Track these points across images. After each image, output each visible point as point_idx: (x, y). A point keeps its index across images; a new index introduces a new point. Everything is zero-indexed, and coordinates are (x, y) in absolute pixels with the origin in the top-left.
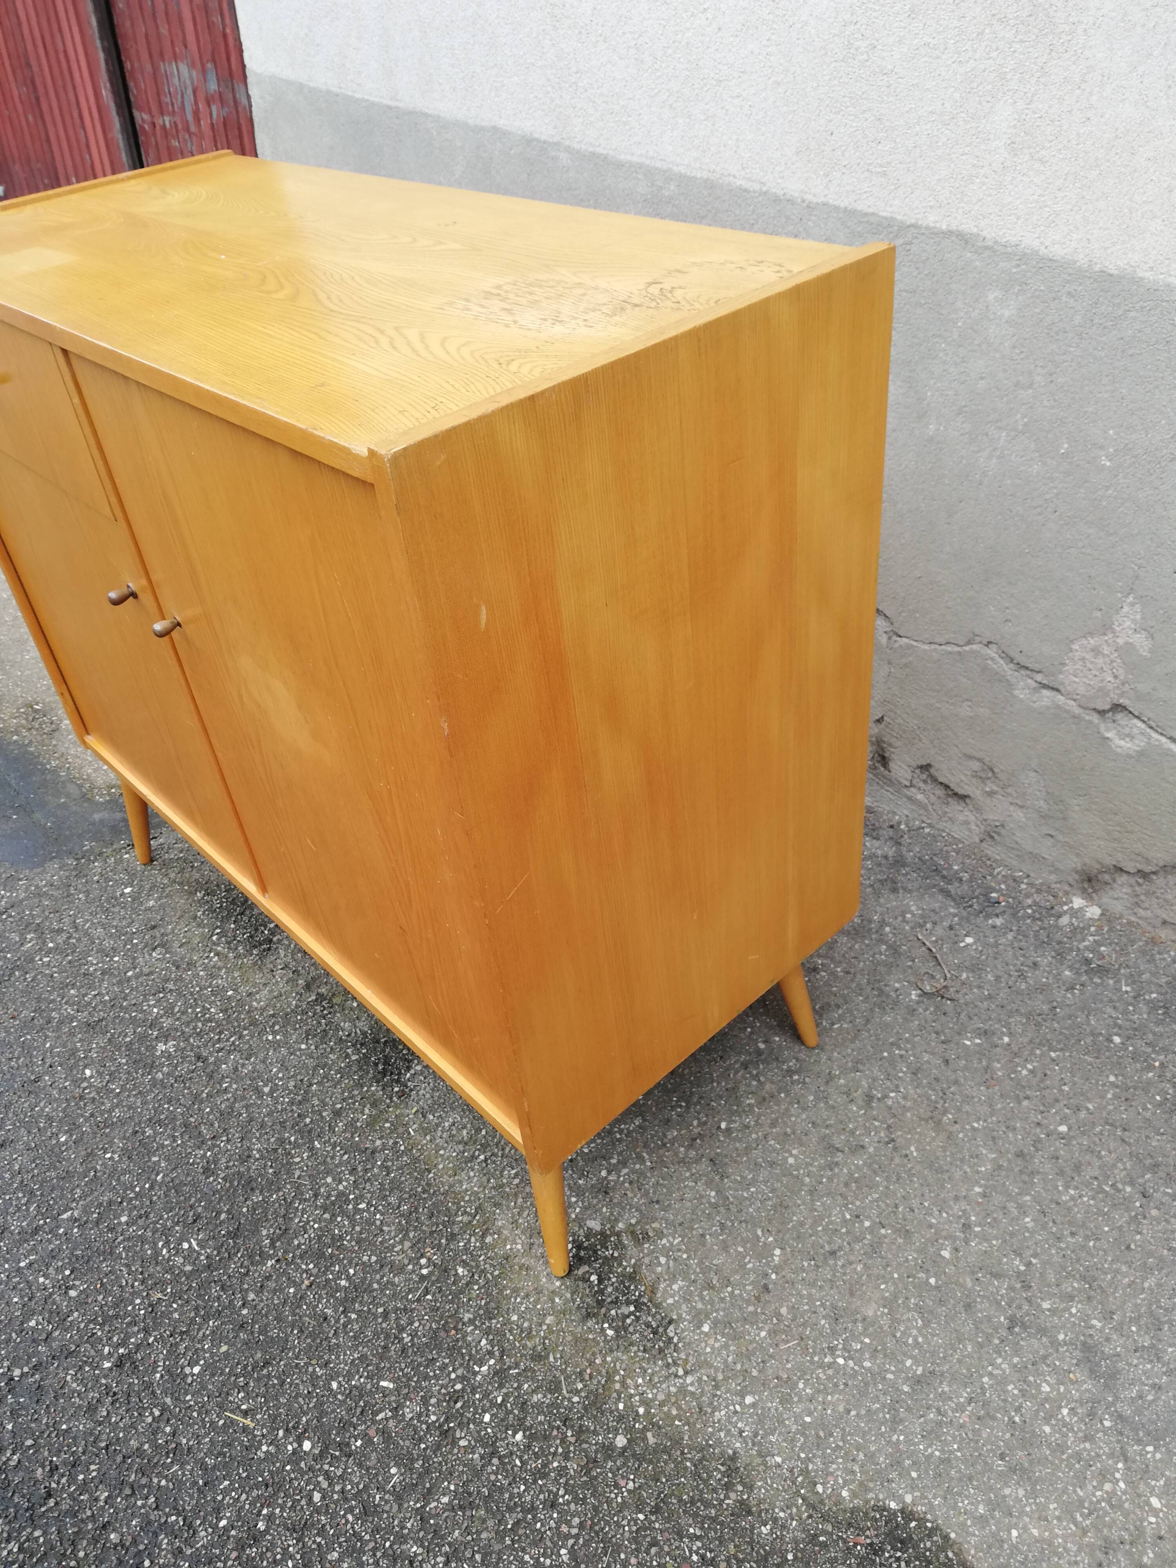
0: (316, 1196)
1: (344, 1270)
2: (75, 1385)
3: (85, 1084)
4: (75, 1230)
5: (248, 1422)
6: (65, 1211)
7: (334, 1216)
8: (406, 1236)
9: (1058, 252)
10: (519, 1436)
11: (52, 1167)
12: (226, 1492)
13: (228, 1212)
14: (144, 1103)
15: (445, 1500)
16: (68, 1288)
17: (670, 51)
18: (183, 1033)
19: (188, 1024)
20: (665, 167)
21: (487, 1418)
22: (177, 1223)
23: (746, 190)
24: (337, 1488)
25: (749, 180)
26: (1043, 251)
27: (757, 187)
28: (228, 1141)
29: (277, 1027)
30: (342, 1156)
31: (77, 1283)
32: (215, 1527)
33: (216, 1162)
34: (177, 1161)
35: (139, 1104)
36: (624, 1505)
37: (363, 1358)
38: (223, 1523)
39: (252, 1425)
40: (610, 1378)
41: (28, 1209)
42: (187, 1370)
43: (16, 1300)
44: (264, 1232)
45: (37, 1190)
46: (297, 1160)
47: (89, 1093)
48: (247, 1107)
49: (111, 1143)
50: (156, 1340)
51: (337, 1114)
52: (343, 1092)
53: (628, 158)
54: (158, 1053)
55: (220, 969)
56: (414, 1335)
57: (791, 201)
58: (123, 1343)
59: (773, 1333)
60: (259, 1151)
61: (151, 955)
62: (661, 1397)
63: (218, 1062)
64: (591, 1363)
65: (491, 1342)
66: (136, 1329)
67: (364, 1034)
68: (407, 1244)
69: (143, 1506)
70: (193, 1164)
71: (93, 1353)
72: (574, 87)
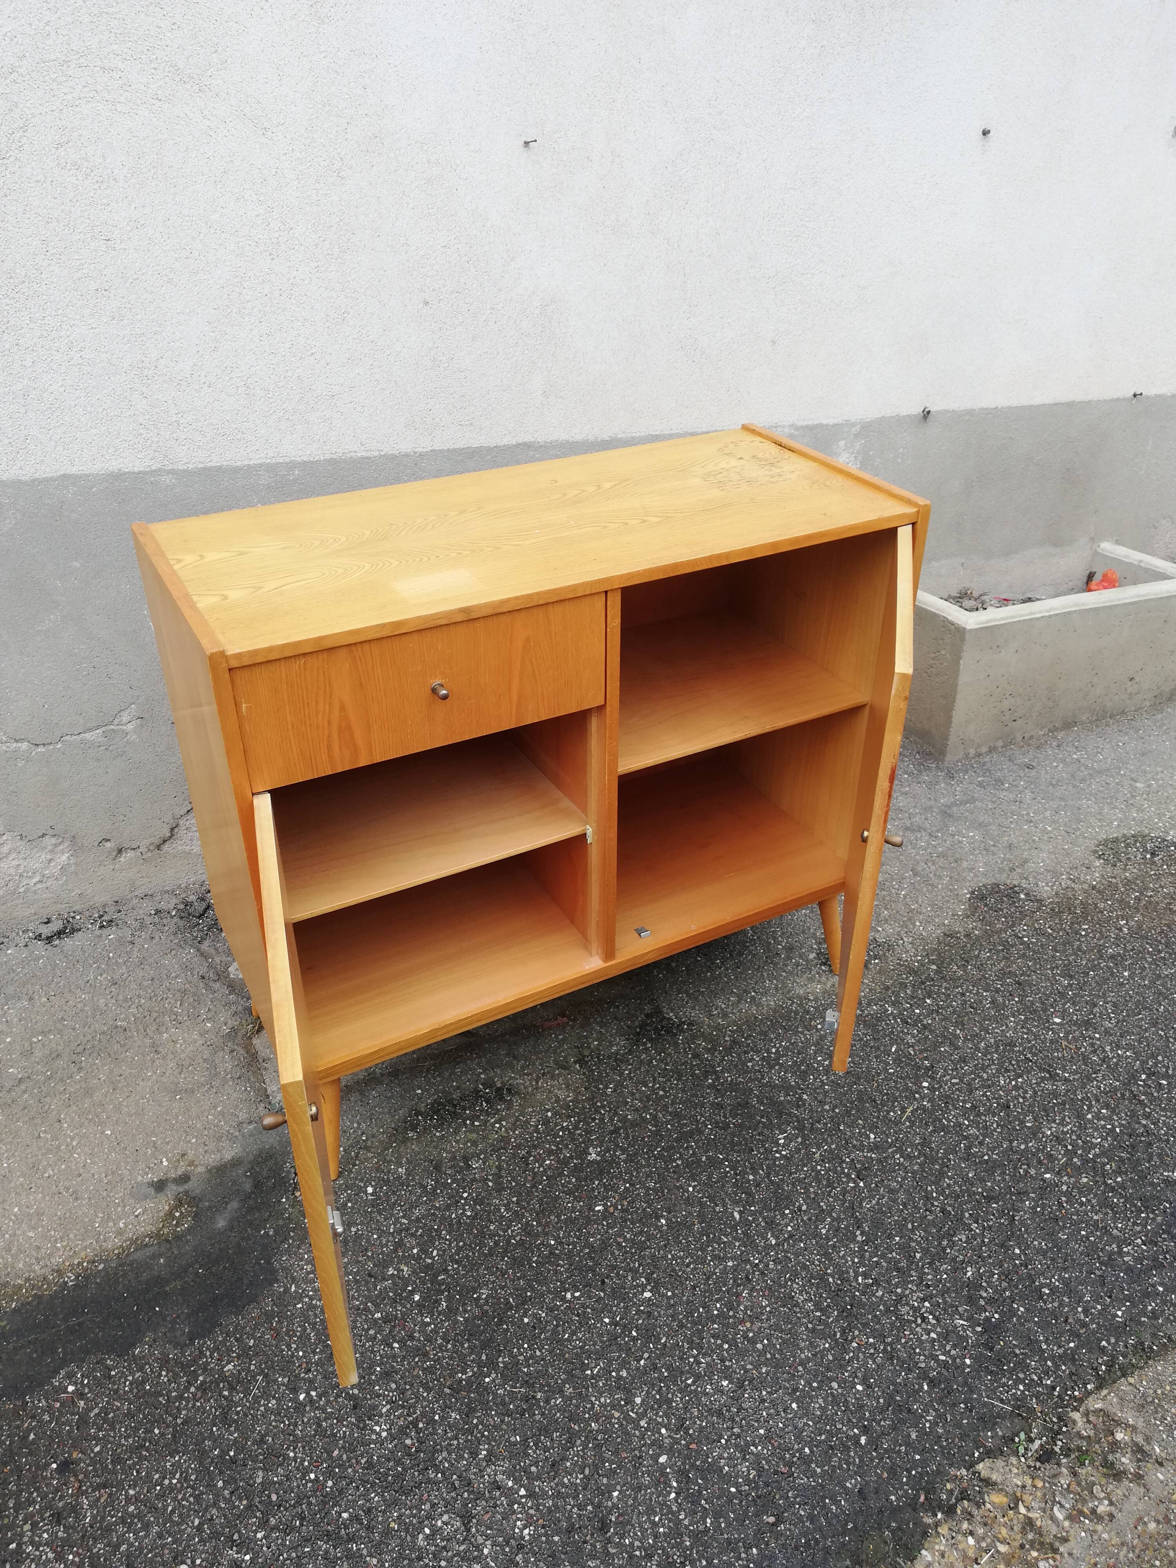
0: (760, 1071)
1: (819, 1063)
2: (874, 1202)
3: (611, 1210)
4: (753, 1208)
5: (909, 1110)
6: (733, 1216)
7: (778, 1064)
8: (800, 1032)
10: (928, 1001)
11: (690, 1227)
12: (949, 1121)
13: (762, 1117)
14: (649, 1166)
15: (958, 1031)
16: (800, 1210)
18: (583, 1142)
19: (573, 1140)
21: (917, 1011)
22: (763, 1146)
24: (950, 1072)
28: (702, 1115)
29: (601, 1086)
30: (733, 1057)
31: (797, 1204)
32: (968, 1126)
33: (717, 1123)
34: (710, 1144)
35: (648, 1170)
36: (965, 971)
37: (876, 1057)
38: (966, 1122)
39: (911, 1108)
40: (901, 966)
41: (724, 1243)
42: (872, 1140)
43: (802, 1245)
44: (782, 1098)
45: (708, 1236)
46: (729, 1079)
47: (622, 1205)
48: (672, 1104)
49: (681, 1187)
50: (848, 1157)
51: (696, 1056)
52: (680, 1053)
54: (599, 1158)
55: (517, 1120)
56: (865, 1035)
58: (848, 1176)
59: (886, 909)
60: (716, 1098)
61: (475, 1169)
62: (913, 950)
63: (624, 1119)
64: (893, 970)
65: (876, 1005)
66: (839, 1169)
67: (628, 1039)
68: (806, 1032)
69: (955, 1161)
70: (715, 1136)
71: (853, 1192)
72: (175, 424)
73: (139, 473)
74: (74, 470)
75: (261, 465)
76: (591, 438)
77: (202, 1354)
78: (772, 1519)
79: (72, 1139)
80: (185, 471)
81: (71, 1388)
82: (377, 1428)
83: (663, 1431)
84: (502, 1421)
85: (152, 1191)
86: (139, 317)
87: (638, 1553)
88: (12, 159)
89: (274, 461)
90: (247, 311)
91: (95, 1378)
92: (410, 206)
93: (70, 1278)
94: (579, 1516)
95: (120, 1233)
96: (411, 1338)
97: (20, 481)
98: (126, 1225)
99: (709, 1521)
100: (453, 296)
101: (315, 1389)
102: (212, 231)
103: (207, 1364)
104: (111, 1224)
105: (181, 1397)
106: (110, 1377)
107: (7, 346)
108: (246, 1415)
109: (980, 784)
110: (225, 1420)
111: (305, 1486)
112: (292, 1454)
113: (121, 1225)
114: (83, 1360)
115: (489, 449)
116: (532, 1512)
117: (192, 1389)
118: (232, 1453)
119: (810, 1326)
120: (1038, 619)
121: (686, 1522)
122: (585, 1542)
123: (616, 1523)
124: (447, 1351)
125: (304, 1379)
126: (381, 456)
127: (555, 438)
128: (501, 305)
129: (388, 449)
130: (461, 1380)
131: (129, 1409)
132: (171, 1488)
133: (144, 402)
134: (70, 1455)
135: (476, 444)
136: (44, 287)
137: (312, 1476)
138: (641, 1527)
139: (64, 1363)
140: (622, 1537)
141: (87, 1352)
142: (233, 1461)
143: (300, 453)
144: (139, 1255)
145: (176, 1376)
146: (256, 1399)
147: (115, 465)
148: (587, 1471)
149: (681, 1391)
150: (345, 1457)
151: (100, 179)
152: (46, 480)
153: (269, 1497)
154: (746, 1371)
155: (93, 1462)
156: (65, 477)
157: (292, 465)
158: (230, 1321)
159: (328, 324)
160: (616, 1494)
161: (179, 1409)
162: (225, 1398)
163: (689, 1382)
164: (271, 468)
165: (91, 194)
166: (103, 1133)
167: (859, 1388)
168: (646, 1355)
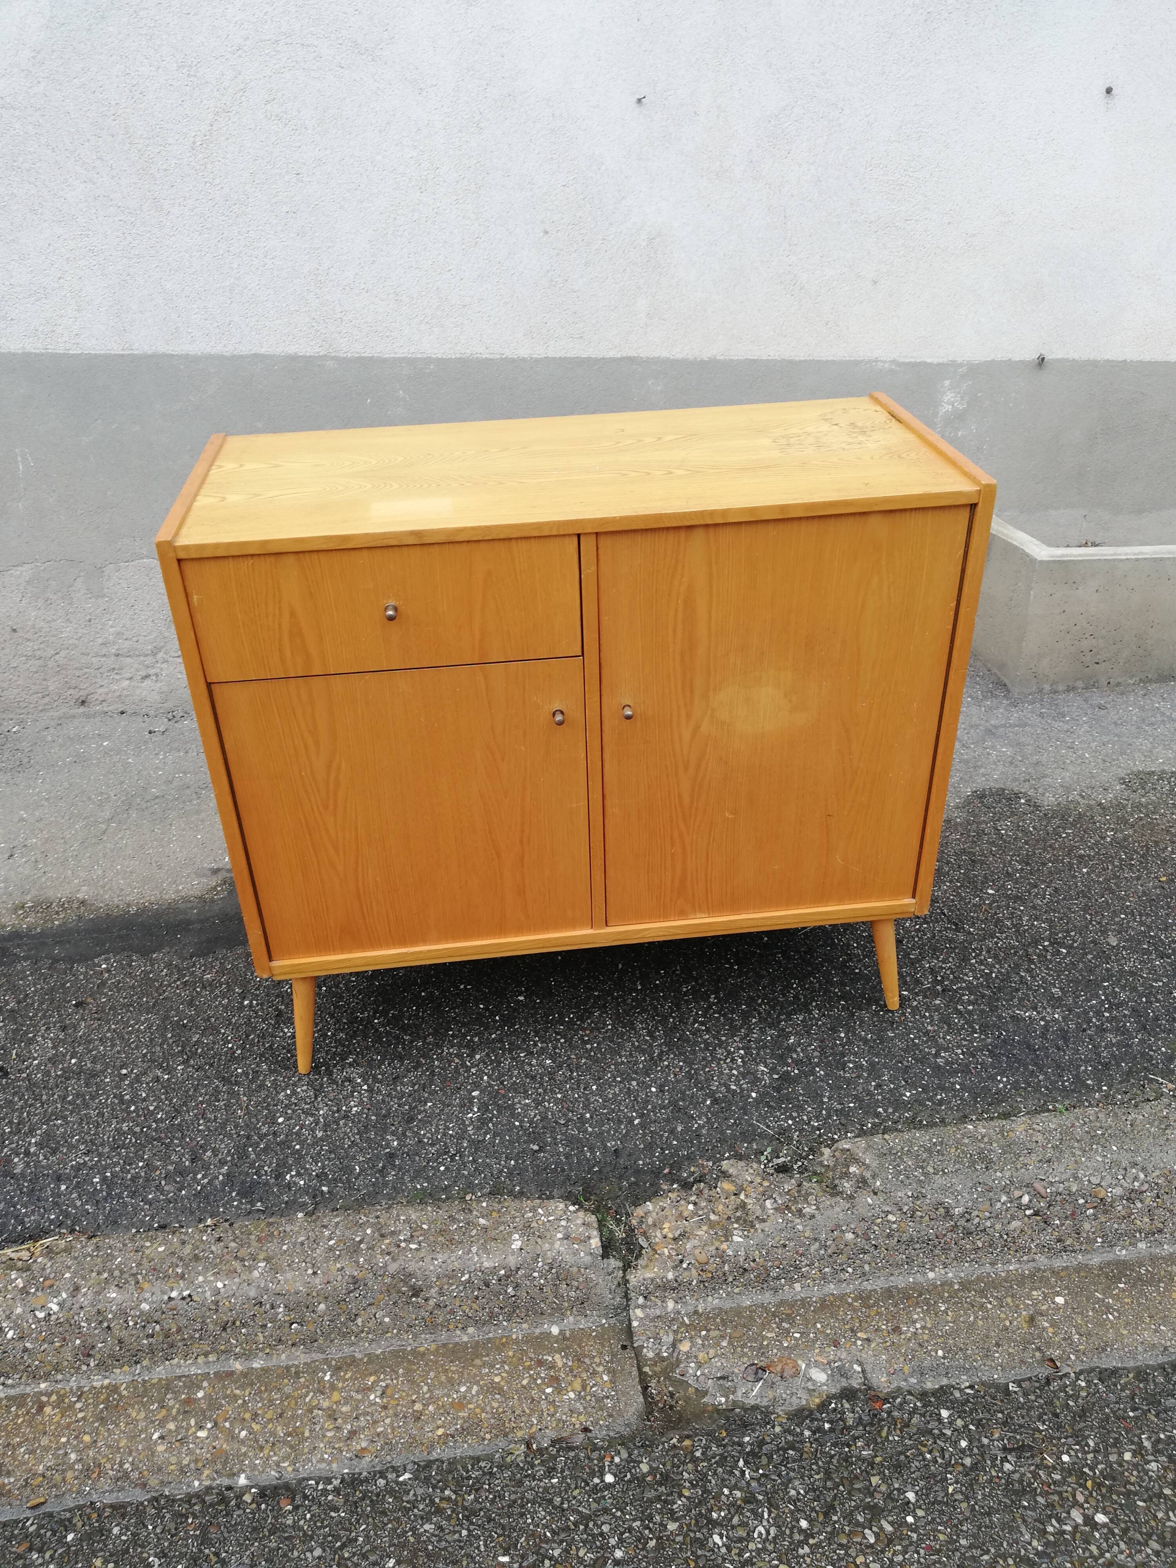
9: (679, 356)
17: (424, 293)
20: (425, 356)
23: (490, 359)
25: (493, 354)
26: (672, 357)
27: (499, 356)
53: (392, 356)
57: (524, 360)
72: (339, 320)
73: (310, 357)
74: (263, 351)
75: (403, 359)
76: (691, 357)
77: (194, 965)
78: (536, 1148)
79: (174, 836)
80: (344, 358)
81: (104, 966)
82: (286, 1030)
83: (485, 1078)
84: (373, 1046)
85: (209, 873)
86: (317, 234)
87: (426, 1140)
88: (234, 112)
89: (414, 356)
90: (399, 233)
91: (122, 964)
92: (536, 151)
93: (133, 910)
94: (396, 1109)
95: (178, 891)
96: (337, 987)
97: (223, 355)
98: (183, 888)
99: (488, 1136)
100: (570, 227)
101: (257, 1000)
102: (376, 169)
103: (195, 971)
104: (174, 886)
105: (170, 985)
106: (131, 965)
107: (221, 252)
108: (205, 1004)
109: (1041, 715)
110: (191, 1004)
111: (222, 1049)
112: (223, 1031)
113: (180, 888)
114: (118, 953)
115: (597, 360)
116: (365, 1099)
117: (178, 983)
118: (185, 1022)
119: (636, 1044)
120: (1122, 560)
121: (471, 1132)
122: (393, 1125)
123: (420, 1120)
124: (357, 999)
125: (253, 993)
126: (502, 359)
127: (656, 355)
128: (612, 237)
129: (508, 353)
130: (358, 1017)
131: (134, 984)
132: (138, 1030)
133: (317, 301)
134: (86, 998)
135: (585, 355)
136: (250, 209)
137: (230, 1045)
138: (437, 1126)
139: (107, 952)
140: (419, 1129)
141: (124, 950)
142: (184, 1026)
143: (436, 351)
144: (183, 906)
145: (172, 973)
146: (216, 997)
147: (292, 349)
148: (416, 1087)
149: (513, 1059)
150: (256, 1040)
151: (295, 128)
152: (242, 357)
153: (197, 1049)
154: (569, 1058)
155: (98, 1006)
156: (256, 355)
157: (428, 361)
158: (221, 953)
159: (463, 247)
160: (429, 1104)
161: (164, 991)
162: (197, 992)
163: (522, 1055)
164: (411, 362)
165: (288, 139)
166: (195, 836)
167: (653, 1089)
168: (498, 1032)
